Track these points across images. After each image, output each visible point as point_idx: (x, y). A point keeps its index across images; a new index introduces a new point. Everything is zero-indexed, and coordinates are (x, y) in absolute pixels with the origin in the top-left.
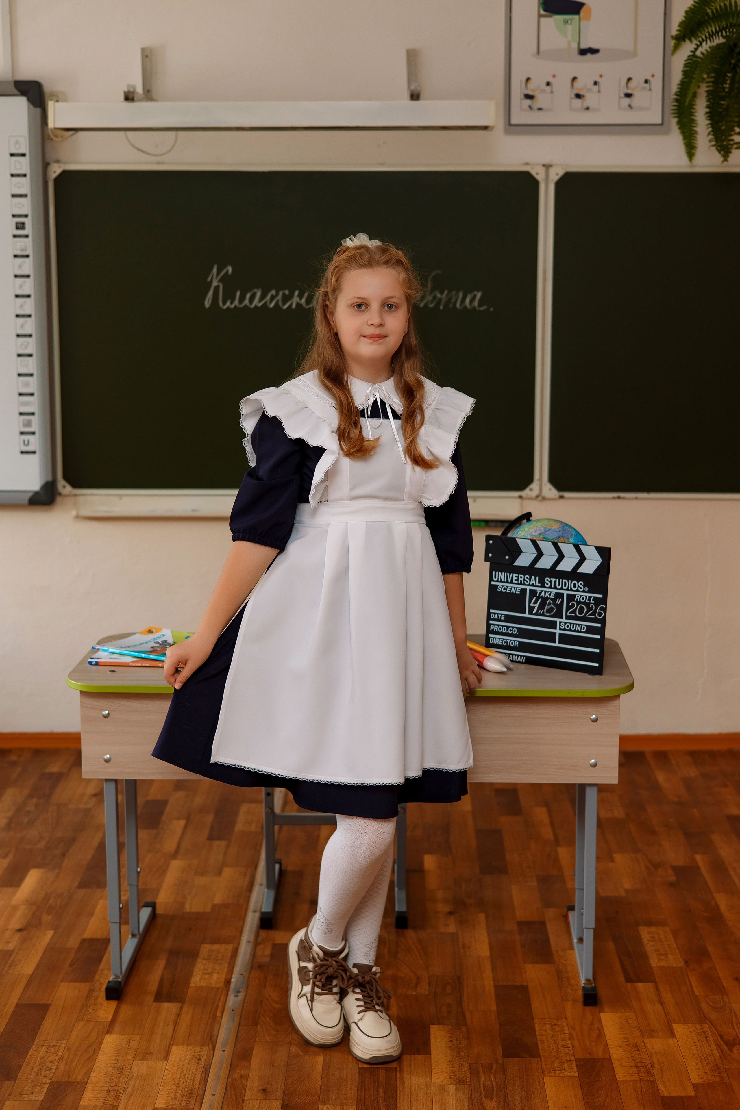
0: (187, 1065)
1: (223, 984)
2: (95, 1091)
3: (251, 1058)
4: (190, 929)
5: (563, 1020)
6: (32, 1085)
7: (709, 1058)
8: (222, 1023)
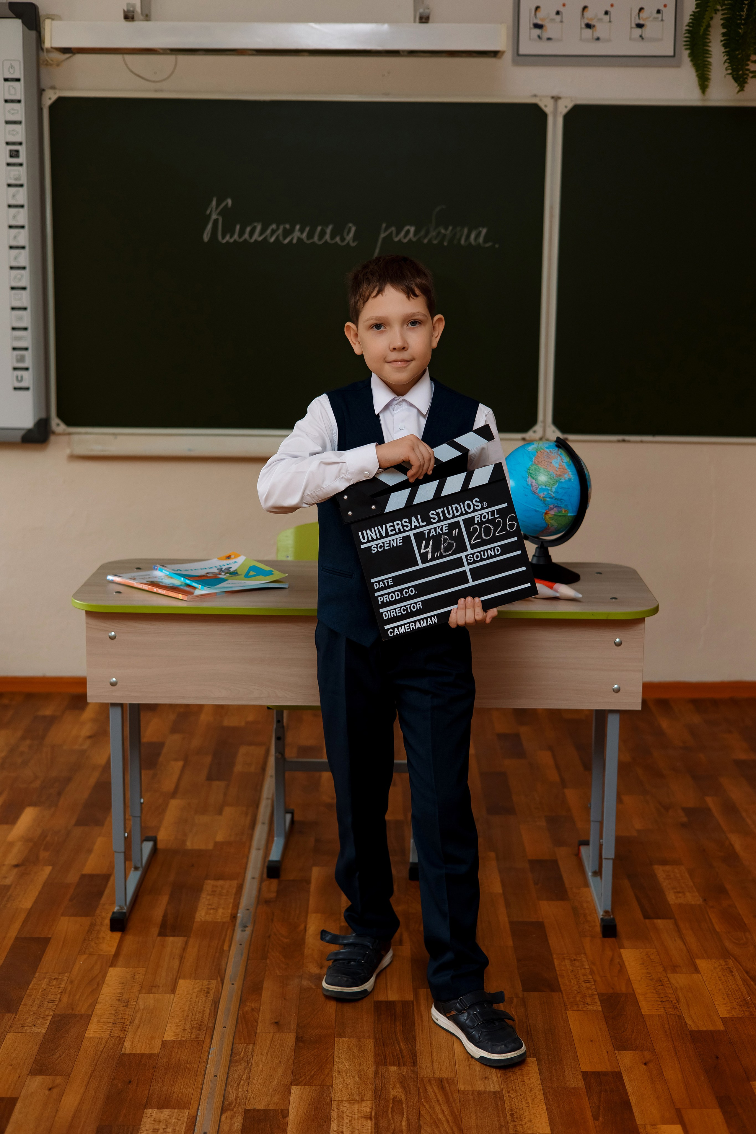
0: (195, 998)
1: (228, 919)
2: (100, 1024)
3: (262, 992)
4: (193, 865)
5: (582, 955)
6: (35, 1017)
7: (736, 993)
8: (230, 957)
